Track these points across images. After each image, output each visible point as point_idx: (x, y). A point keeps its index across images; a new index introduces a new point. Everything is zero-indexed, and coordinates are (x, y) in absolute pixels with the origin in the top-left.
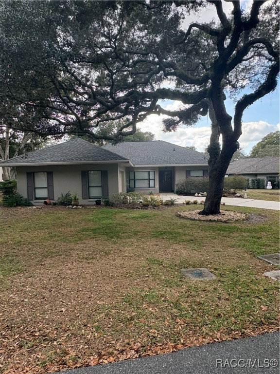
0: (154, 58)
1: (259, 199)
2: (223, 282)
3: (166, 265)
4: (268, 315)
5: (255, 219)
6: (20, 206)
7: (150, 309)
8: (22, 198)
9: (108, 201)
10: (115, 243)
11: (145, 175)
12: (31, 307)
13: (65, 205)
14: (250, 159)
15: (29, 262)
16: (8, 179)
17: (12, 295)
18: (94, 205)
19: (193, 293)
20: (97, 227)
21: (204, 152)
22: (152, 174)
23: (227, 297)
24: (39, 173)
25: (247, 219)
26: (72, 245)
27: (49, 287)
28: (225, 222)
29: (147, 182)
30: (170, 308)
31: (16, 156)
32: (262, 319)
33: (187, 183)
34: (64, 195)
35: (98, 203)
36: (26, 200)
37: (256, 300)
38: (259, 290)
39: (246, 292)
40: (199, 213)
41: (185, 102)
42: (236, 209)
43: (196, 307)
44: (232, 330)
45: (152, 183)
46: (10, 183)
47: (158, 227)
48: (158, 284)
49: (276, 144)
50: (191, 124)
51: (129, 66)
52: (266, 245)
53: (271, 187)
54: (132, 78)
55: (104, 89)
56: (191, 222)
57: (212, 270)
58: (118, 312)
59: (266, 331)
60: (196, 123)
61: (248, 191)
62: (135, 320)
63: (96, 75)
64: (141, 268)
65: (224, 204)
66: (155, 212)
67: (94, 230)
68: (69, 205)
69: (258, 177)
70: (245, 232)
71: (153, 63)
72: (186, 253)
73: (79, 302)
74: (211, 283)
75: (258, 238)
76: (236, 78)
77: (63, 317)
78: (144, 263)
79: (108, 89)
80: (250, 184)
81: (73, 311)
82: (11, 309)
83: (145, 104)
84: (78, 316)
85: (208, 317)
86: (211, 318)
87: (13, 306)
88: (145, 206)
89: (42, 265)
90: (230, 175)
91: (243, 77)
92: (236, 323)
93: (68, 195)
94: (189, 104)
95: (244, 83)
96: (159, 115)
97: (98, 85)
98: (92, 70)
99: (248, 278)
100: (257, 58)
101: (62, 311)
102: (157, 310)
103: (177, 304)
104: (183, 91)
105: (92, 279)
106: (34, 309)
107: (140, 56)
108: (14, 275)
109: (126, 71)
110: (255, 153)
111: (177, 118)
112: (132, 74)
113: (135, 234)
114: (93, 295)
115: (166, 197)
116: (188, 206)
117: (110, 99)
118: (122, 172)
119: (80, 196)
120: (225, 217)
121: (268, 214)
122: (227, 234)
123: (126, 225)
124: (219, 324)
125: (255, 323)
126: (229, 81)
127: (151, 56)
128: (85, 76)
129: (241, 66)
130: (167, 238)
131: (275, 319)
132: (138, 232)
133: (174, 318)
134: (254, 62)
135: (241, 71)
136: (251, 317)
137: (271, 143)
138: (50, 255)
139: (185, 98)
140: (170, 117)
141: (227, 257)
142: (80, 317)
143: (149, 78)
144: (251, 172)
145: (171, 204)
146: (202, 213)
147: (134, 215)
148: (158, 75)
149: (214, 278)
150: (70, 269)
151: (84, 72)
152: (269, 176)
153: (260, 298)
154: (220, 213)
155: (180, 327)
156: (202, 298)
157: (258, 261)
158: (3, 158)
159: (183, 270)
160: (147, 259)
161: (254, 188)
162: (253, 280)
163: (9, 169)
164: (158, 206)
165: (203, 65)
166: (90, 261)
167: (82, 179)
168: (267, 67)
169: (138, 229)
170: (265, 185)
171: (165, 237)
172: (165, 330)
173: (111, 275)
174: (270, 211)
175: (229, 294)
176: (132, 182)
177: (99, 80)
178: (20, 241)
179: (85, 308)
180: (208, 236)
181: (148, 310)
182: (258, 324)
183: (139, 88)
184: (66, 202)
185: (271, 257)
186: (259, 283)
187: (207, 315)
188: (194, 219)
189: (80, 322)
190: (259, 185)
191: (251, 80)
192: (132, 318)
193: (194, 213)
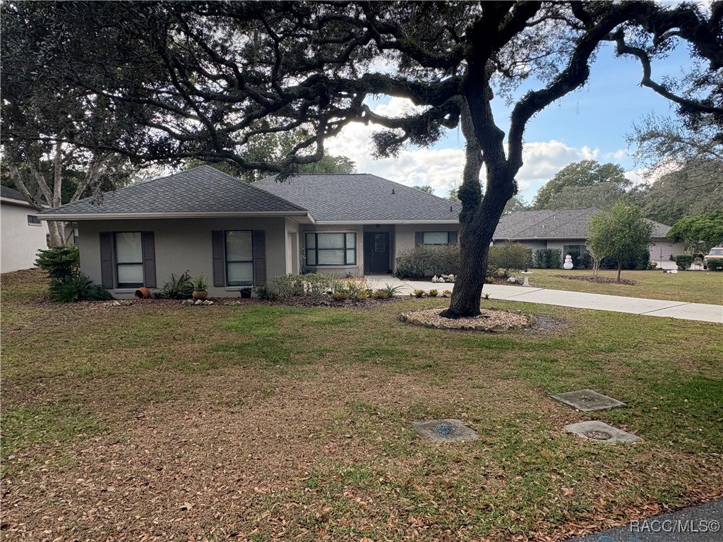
0: (358, 13)
1: (551, 288)
2: (491, 445)
3: (383, 415)
4: (574, 503)
5: (544, 325)
6: (85, 299)
7: (358, 500)
8: (90, 285)
9: (265, 291)
10: (282, 373)
11: (337, 241)
12: (122, 502)
13: (180, 298)
14: (534, 213)
15: (112, 412)
16: (60, 245)
17: (80, 480)
18: (238, 298)
19: (438, 467)
20: (246, 342)
21: (448, 196)
22: (350, 238)
23: (501, 472)
24: (124, 234)
25: (530, 326)
26: (198, 378)
27: (155, 461)
28: (491, 331)
29: (341, 253)
30: (395, 495)
31: (75, 200)
32: (565, 512)
33: (418, 257)
34: (177, 279)
35: (246, 294)
36: (99, 288)
37: (553, 477)
38: (557, 459)
39: (534, 463)
40: (442, 315)
41: (417, 102)
42: (509, 306)
43: (443, 493)
44: (512, 533)
45: (350, 255)
46: (66, 253)
47: (365, 341)
48: (370, 452)
49: (582, 186)
50: (427, 144)
51: (308, 27)
52: (567, 374)
53: (572, 266)
54: (314, 49)
55: (258, 69)
56: (428, 331)
57: (471, 423)
58: (295, 508)
59: (572, 533)
60: (436, 142)
61: (530, 272)
62: (330, 521)
63: (242, 41)
64: (336, 421)
65: (487, 298)
66: (358, 312)
67: (240, 348)
68: (187, 298)
69: (549, 247)
70: (527, 350)
71: (356, 21)
72: (420, 392)
73: (219, 489)
74: (471, 446)
75: (552, 362)
76: (512, 57)
77: (189, 520)
78: (341, 411)
79: (267, 71)
80: (533, 260)
81: (208, 508)
82: (81, 507)
83: (339, 101)
84: (219, 518)
85: (466, 511)
86: (474, 513)
87: (85, 502)
88: (338, 300)
89: (138, 419)
90: (497, 241)
91: (524, 57)
92: (518, 520)
93: (184, 279)
94: (423, 104)
95: (527, 69)
96: (367, 124)
97: (246, 62)
98: (234, 30)
99: (536, 435)
100: (551, 22)
101: (184, 509)
102: (371, 501)
103: (407, 488)
104: (411, 79)
105: (240, 443)
106: (128, 507)
107: (330, 8)
108: (83, 439)
109: (302, 36)
110: (544, 201)
111: (400, 132)
112: (315, 42)
113: (322, 355)
114: (244, 476)
115: (378, 284)
116: (419, 300)
117: (270, 91)
118: (292, 235)
119: (208, 281)
120: (490, 322)
121: (569, 316)
122: (493, 353)
123: (301, 337)
124: (487, 523)
125: (552, 520)
126: (499, 63)
127: (351, 8)
128: (220, 42)
129: (521, 37)
130: (383, 363)
131: (588, 511)
132: (326, 350)
133: (404, 514)
134: (546, 30)
135: (521, 46)
136: (545, 508)
137: (572, 183)
138: (154, 397)
139: (417, 92)
140: (387, 129)
141: (497, 398)
142: (221, 519)
143: (348, 52)
144: (535, 237)
145: (387, 296)
146: (449, 314)
147: (318, 319)
148: (366, 47)
149: (475, 437)
150: (196, 426)
151: (219, 35)
152: (568, 244)
153: (559, 474)
154: (480, 313)
155: (416, 533)
156: (454, 475)
157: (553, 403)
158: (49, 203)
159: (416, 423)
160: (347, 403)
161: (540, 268)
162: (545, 440)
163: (62, 224)
164: (363, 300)
165: (452, 30)
166: (237, 408)
167: (213, 248)
168: (569, 39)
169: (327, 345)
170: (561, 261)
171: (378, 360)
172: (388, 538)
173: (277, 435)
174: (572, 310)
175: (504, 468)
176: (312, 254)
177: (249, 52)
178: (91, 372)
179: (230, 501)
180: (460, 357)
181: (354, 502)
182: (558, 520)
183: (327, 70)
184: (181, 293)
185: (575, 396)
186: (557, 446)
187: (465, 507)
188: (433, 326)
189: (222, 529)
190: (550, 262)
191: (540, 64)
192: (324, 518)
193: (432, 314)
